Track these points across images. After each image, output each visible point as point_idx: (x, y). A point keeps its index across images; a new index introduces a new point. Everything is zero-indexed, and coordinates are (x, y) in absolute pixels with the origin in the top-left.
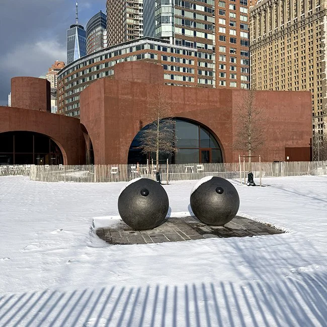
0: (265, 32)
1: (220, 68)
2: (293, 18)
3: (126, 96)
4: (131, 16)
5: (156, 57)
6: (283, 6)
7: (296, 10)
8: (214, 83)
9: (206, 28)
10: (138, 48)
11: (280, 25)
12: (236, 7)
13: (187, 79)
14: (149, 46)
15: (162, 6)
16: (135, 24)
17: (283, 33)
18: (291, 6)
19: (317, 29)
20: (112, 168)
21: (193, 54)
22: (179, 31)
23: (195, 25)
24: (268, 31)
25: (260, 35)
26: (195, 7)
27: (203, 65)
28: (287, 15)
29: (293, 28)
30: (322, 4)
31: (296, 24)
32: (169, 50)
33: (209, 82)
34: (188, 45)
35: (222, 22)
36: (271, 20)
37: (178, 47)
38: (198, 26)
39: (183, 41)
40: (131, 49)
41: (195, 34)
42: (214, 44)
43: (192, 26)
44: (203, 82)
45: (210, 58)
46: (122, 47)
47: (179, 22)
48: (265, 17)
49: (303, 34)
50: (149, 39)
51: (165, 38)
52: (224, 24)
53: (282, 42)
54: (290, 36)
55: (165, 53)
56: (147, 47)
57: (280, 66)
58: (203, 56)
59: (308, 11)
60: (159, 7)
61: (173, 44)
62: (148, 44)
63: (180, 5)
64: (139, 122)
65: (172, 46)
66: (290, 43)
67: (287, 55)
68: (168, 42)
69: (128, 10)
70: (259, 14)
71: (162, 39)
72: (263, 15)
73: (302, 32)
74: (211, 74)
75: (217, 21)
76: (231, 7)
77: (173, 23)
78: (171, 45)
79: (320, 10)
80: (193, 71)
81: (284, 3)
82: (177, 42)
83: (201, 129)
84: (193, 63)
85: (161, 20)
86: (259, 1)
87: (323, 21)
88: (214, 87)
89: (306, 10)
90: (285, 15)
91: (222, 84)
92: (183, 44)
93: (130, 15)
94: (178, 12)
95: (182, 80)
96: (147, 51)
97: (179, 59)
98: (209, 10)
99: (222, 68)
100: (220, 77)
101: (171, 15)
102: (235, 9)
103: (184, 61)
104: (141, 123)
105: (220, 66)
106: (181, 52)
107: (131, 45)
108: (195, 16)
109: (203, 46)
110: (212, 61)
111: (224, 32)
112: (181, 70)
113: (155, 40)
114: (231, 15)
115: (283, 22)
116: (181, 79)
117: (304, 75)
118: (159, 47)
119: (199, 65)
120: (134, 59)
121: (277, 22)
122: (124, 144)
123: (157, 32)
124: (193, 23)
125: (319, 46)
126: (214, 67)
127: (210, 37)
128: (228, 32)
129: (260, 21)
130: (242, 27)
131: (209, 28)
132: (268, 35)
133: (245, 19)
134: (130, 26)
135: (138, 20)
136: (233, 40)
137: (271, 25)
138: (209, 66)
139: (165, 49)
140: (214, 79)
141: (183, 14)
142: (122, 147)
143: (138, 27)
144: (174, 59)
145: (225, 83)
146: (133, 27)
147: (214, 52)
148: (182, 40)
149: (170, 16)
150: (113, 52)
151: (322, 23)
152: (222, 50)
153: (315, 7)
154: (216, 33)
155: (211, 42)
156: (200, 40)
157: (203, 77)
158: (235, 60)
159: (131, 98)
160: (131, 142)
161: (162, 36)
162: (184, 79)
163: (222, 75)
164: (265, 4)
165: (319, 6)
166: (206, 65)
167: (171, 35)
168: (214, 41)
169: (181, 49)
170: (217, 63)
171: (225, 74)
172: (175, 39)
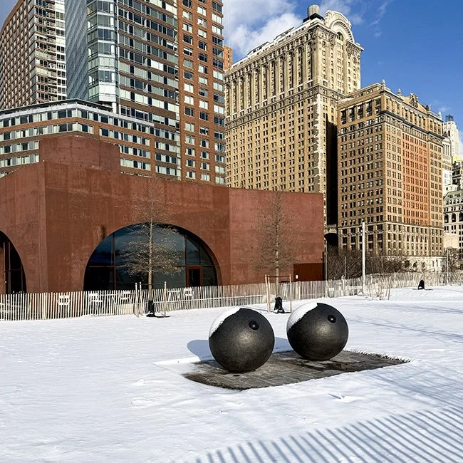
0: (243, 107)
1: (187, 153)
2: (279, 93)
3: (79, 190)
4: (44, 63)
5: (90, 130)
6: (266, 76)
7: (283, 83)
8: (179, 174)
9: (166, 95)
10: (62, 114)
11: (262, 100)
12: (208, 69)
13: (139, 165)
14: (80, 112)
15: (99, 55)
16: (50, 76)
17: (266, 111)
18: (276, 76)
19: (309, 111)
20: (61, 297)
21: (148, 130)
22: (125, 95)
23: (150, 90)
24: (247, 107)
25: (235, 110)
26: (149, 63)
27: (162, 146)
28: (272, 87)
29: (278, 106)
30: (315, 78)
31: (282, 100)
32: (111, 122)
33: (172, 172)
34: (140, 116)
35: (188, 88)
36: (250, 92)
37: (126, 118)
38: (155, 90)
39: (133, 110)
40: (50, 115)
41: (150, 102)
42: (178, 118)
43: (146, 90)
44: (163, 171)
45: (173, 138)
46: (35, 111)
47: (127, 82)
48: (242, 88)
49: (292, 115)
50: (80, 102)
51: (105, 103)
52: (192, 92)
53: (264, 123)
54: (276, 116)
55: (104, 125)
56: (75, 114)
57: (262, 155)
58: (162, 135)
59: (297, 85)
60: (95, 56)
61: (118, 113)
62: (78, 109)
63: (127, 57)
64: (100, 228)
65: (117, 116)
66: (275, 126)
67: (271, 141)
68: (110, 110)
69: (37, 53)
70: (235, 82)
71: (100, 105)
72: (240, 83)
73: (290, 113)
74: (174, 160)
75: (181, 86)
76: (201, 69)
77: (117, 83)
78: (114, 114)
79: (312, 85)
80: (148, 155)
81: (268, 71)
82: (123, 111)
83: (188, 241)
84: (148, 142)
85: (98, 76)
86: (234, 65)
87: (316, 101)
88: (179, 179)
89: (294, 84)
90: (268, 88)
91: (191, 176)
92: (133, 115)
93: (41, 62)
94: (125, 68)
95: (133, 167)
96: (77, 120)
97: (126, 135)
98: (169, 71)
99: (190, 153)
100: (187, 165)
101: (114, 71)
102: (206, 72)
103: (135, 140)
104: (104, 229)
105: (187, 150)
106: (130, 126)
107: (49, 109)
108: (149, 76)
109: (162, 119)
110: (176, 142)
111: (192, 103)
112: (131, 151)
113: (89, 105)
114: (201, 80)
115: (266, 97)
116: (130, 164)
117: (292, 169)
118: (96, 116)
119: (157, 147)
120: (56, 130)
121: (258, 95)
122: (76, 260)
123: (92, 92)
124: (147, 86)
125: (311, 132)
126: (178, 150)
127: (171, 108)
128: (197, 103)
129: (235, 91)
130: (216, 98)
131: (170, 95)
132: (246, 112)
133: (220, 88)
134: (41, 79)
135: (55, 71)
136: (204, 115)
137: (250, 98)
138: (171, 149)
139: (105, 119)
140: (179, 168)
141: (132, 71)
142: (74, 266)
143: (56, 82)
144: (120, 135)
145: (194, 175)
146: (46, 81)
147: (178, 130)
148: (130, 108)
149: (111, 72)
150: (18, 117)
151: (314, 103)
152: (189, 127)
153: (307, 81)
154: (181, 104)
155: (173, 115)
156: (158, 111)
157: (163, 165)
158: (207, 144)
159: (87, 192)
160: (88, 258)
161: (100, 100)
162: (136, 165)
163: (190, 163)
164: (242, 69)
165: (311, 80)
166: (167, 148)
167: (113, 99)
168: (178, 115)
169: (130, 122)
170: (183, 146)
171: (194, 162)
172: (120, 105)
